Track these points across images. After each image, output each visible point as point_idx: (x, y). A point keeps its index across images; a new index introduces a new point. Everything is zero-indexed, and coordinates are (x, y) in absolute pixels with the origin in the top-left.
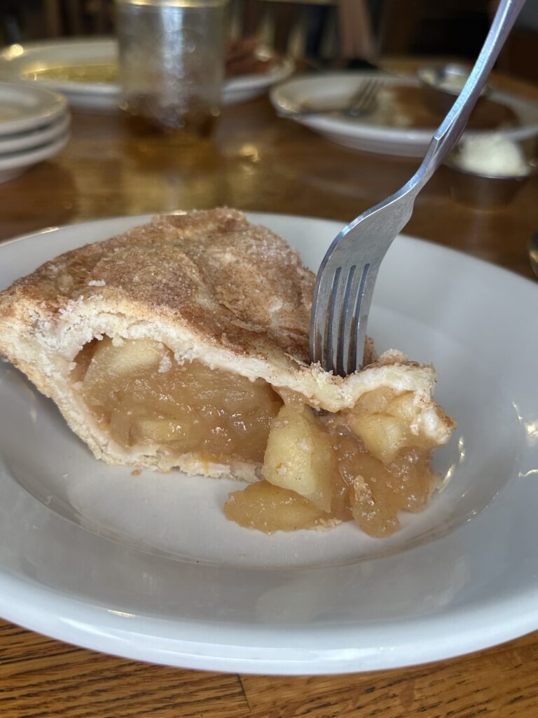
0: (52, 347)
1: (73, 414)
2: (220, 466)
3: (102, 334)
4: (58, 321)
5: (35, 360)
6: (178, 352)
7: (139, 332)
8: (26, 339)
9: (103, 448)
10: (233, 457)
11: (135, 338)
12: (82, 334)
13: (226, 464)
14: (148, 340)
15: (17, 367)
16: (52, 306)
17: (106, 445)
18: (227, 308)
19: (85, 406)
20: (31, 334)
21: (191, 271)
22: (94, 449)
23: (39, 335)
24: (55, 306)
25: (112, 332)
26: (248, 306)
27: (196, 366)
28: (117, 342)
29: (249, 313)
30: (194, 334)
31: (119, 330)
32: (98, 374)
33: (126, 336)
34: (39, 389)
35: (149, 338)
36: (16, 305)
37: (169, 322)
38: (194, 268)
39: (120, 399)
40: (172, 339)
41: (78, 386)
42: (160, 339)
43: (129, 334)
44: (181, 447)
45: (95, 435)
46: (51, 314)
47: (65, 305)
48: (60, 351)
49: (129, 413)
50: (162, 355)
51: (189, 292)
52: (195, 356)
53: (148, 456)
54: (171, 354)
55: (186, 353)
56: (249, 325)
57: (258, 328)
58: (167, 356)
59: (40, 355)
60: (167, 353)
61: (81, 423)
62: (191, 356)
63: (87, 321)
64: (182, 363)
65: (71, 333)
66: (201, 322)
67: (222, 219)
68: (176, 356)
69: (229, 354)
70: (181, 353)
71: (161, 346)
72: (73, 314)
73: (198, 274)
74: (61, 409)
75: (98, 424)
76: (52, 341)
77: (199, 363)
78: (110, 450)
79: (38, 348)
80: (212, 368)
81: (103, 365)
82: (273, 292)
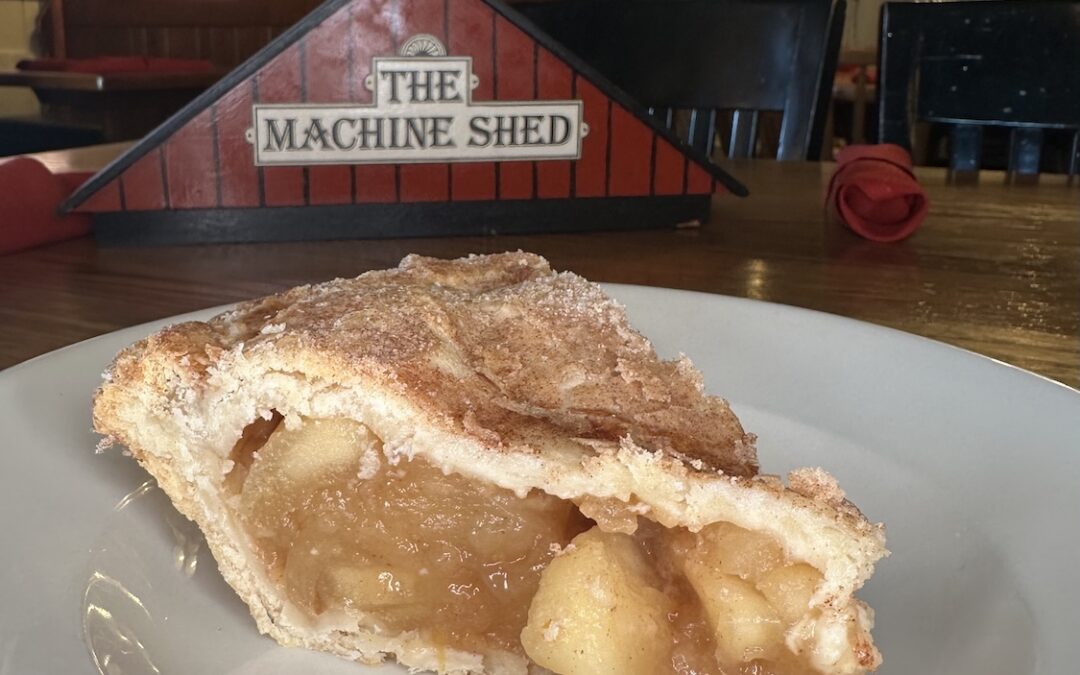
0: (197, 432)
1: (227, 551)
2: (465, 655)
3: (271, 410)
4: (205, 386)
5: (169, 453)
6: (390, 439)
7: (327, 405)
8: (156, 417)
9: (274, 615)
10: (489, 640)
11: (320, 415)
12: (240, 409)
13: (475, 652)
14: (343, 419)
15: (141, 464)
16: (199, 364)
17: (279, 610)
18: (489, 381)
19: (246, 538)
20: (165, 409)
21: (435, 320)
22: (259, 616)
23: (177, 411)
24: (203, 362)
25: (285, 405)
26: (525, 380)
27: (419, 468)
28: (292, 422)
29: (525, 389)
30: (417, 408)
31: (296, 401)
32: (263, 481)
33: (306, 412)
34: (175, 505)
35: (343, 415)
36: (146, 361)
37: (375, 387)
38: (442, 315)
39: (300, 527)
40: (380, 417)
41: (235, 501)
42: (359, 418)
43: (312, 409)
44: (400, 619)
45: (262, 591)
46: (197, 376)
47: (215, 360)
48: (209, 439)
49: (314, 552)
50: (363, 446)
51: (422, 346)
52: (416, 449)
53: (346, 634)
54: (379, 446)
55: (403, 443)
56: (524, 405)
57: (537, 411)
58: (372, 449)
59: (177, 444)
60: (372, 444)
61: (241, 567)
62: (411, 450)
63: (247, 385)
64: (396, 461)
65: (224, 407)
66: (433, 390)
67: (513, 267)
68: (387, 449)
69: (476, 447)
70: (395, 443)
71: (362, 431)
72: (228, 375)
73: (446, 327)
74: (209, 541)
75: (267, 572)
76: (196, 422)
77: (424, 462)
78: (284, 619)
79: (175, 433)
80: (447, 471)
81: (270, 464)
82: (571, 359)
